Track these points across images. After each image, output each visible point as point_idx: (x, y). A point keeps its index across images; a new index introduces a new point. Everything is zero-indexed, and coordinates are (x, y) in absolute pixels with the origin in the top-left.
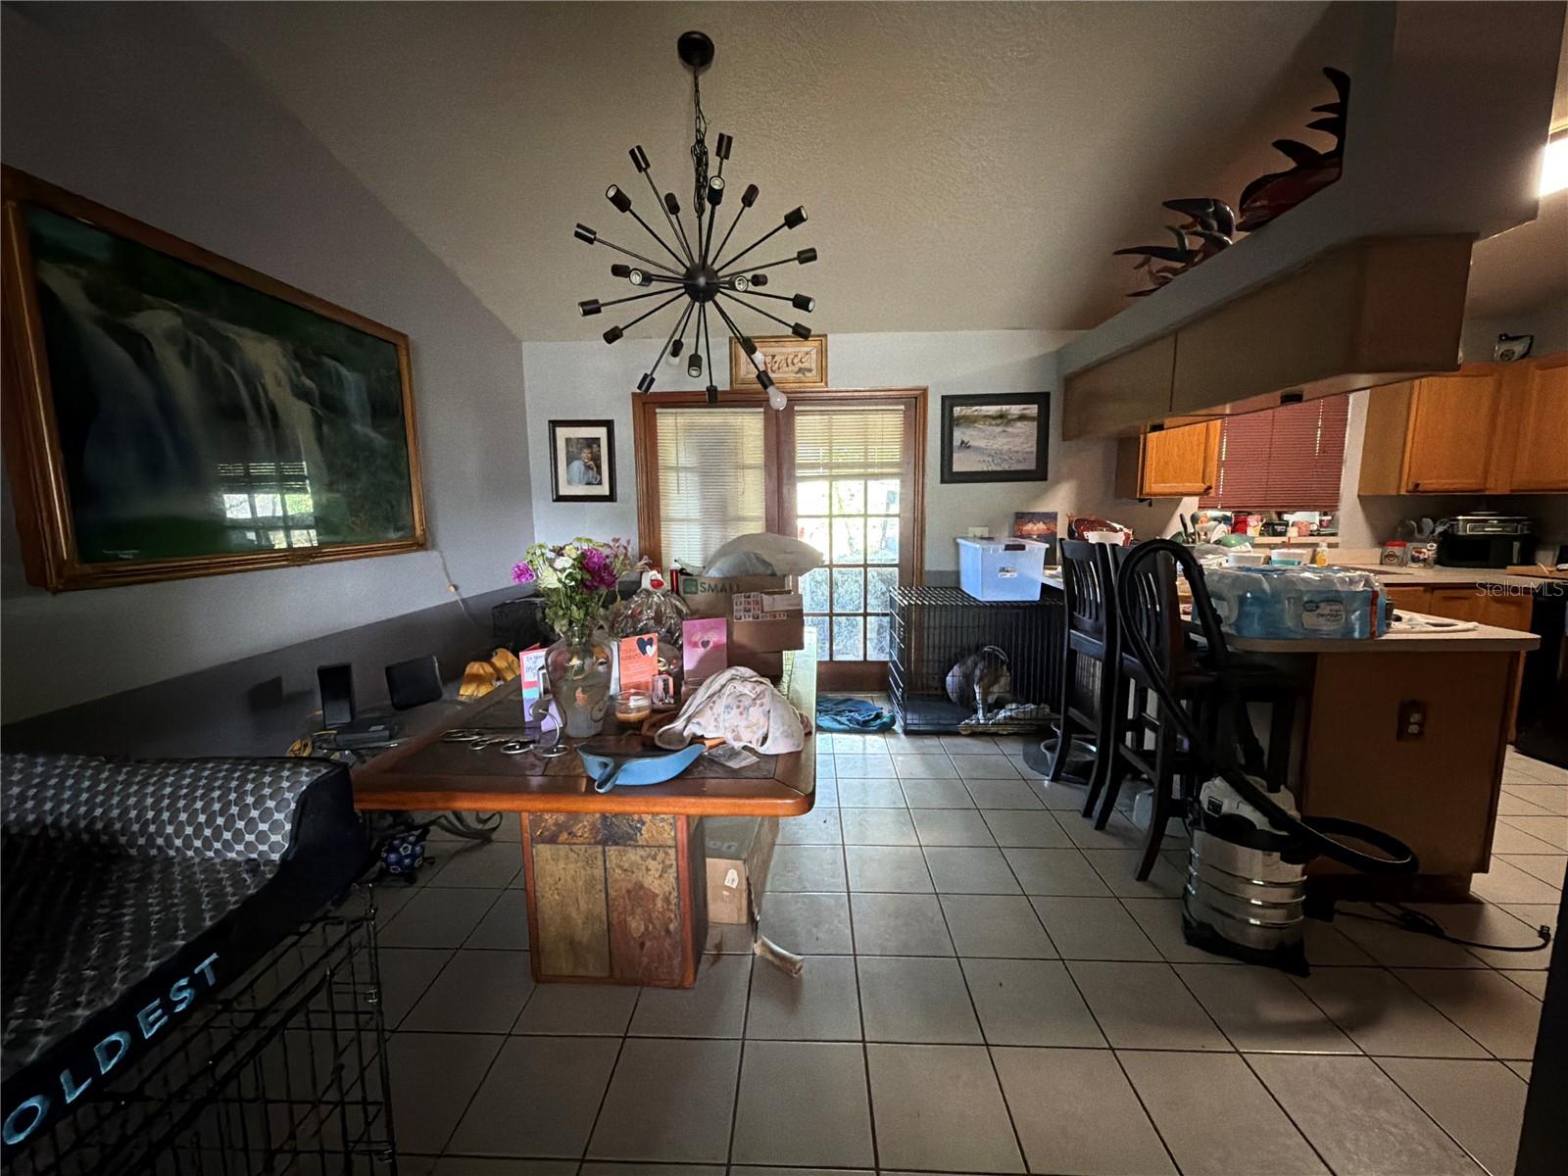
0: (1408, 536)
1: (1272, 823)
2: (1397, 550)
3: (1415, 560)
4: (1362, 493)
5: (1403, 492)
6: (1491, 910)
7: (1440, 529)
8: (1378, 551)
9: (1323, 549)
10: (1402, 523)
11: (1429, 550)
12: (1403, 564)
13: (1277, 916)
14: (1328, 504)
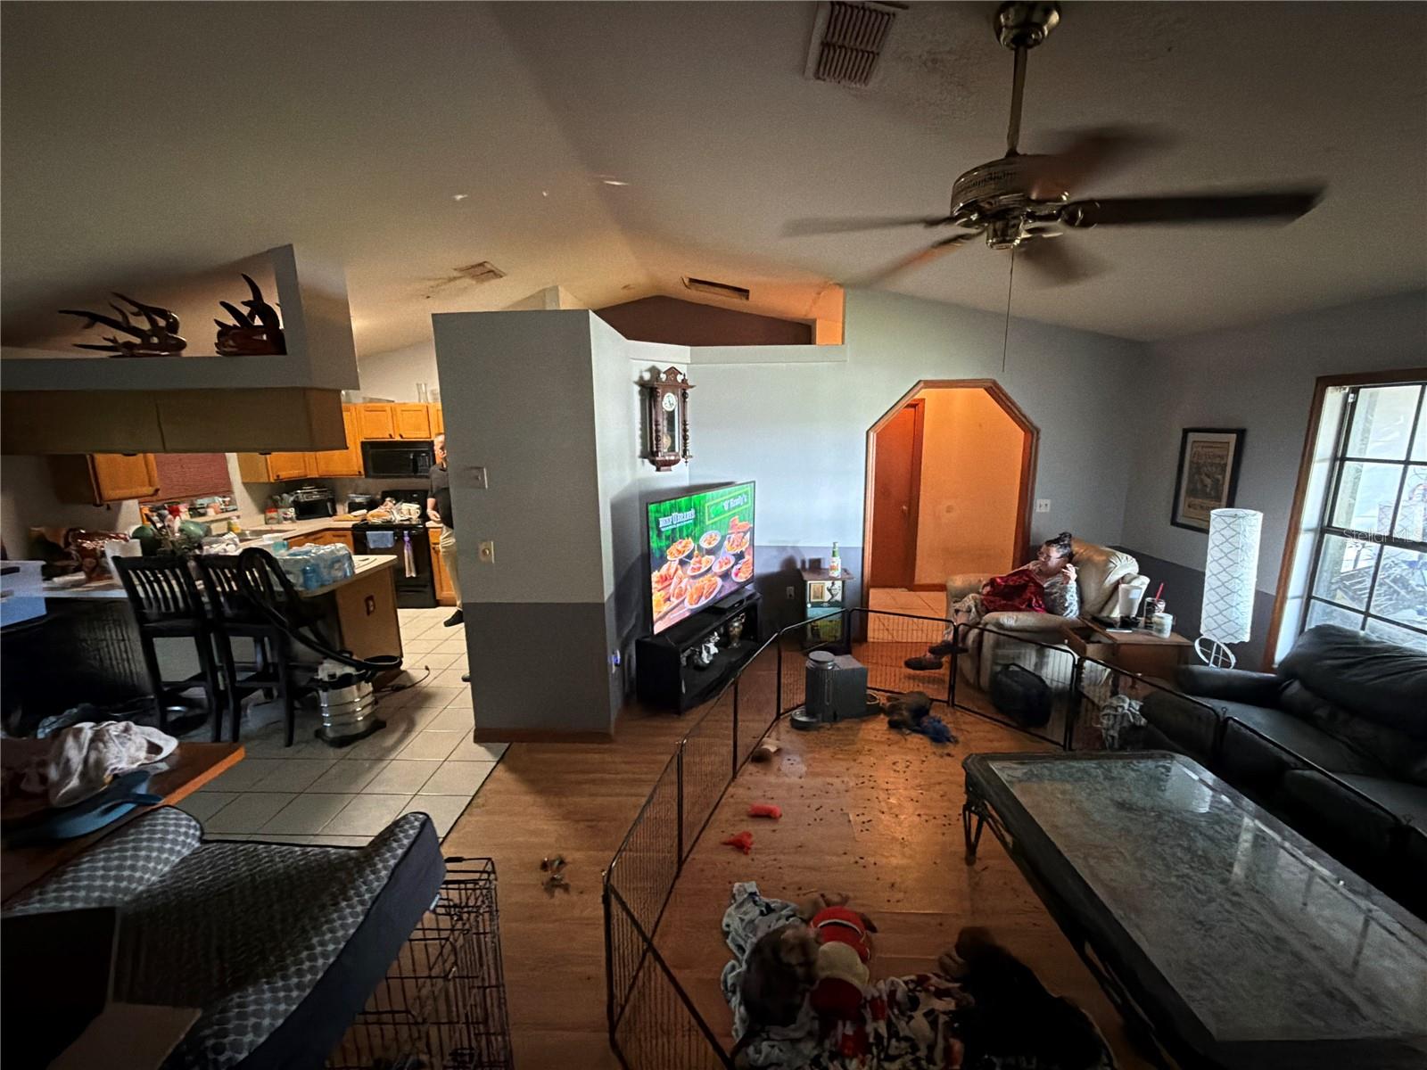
0: (276, 506)
1: (358, 670)
2: (274, 515)
3: (286, 519)
4: (246, 481)
5: (272, 480)
6: (409, 671)
7: (292, 499)
8: (262, 516)
9: (235, 520)
10: (271, 497)
11: (291, 512)
12: (279, 522)
13: (367, 711)
14: (226, 490)
